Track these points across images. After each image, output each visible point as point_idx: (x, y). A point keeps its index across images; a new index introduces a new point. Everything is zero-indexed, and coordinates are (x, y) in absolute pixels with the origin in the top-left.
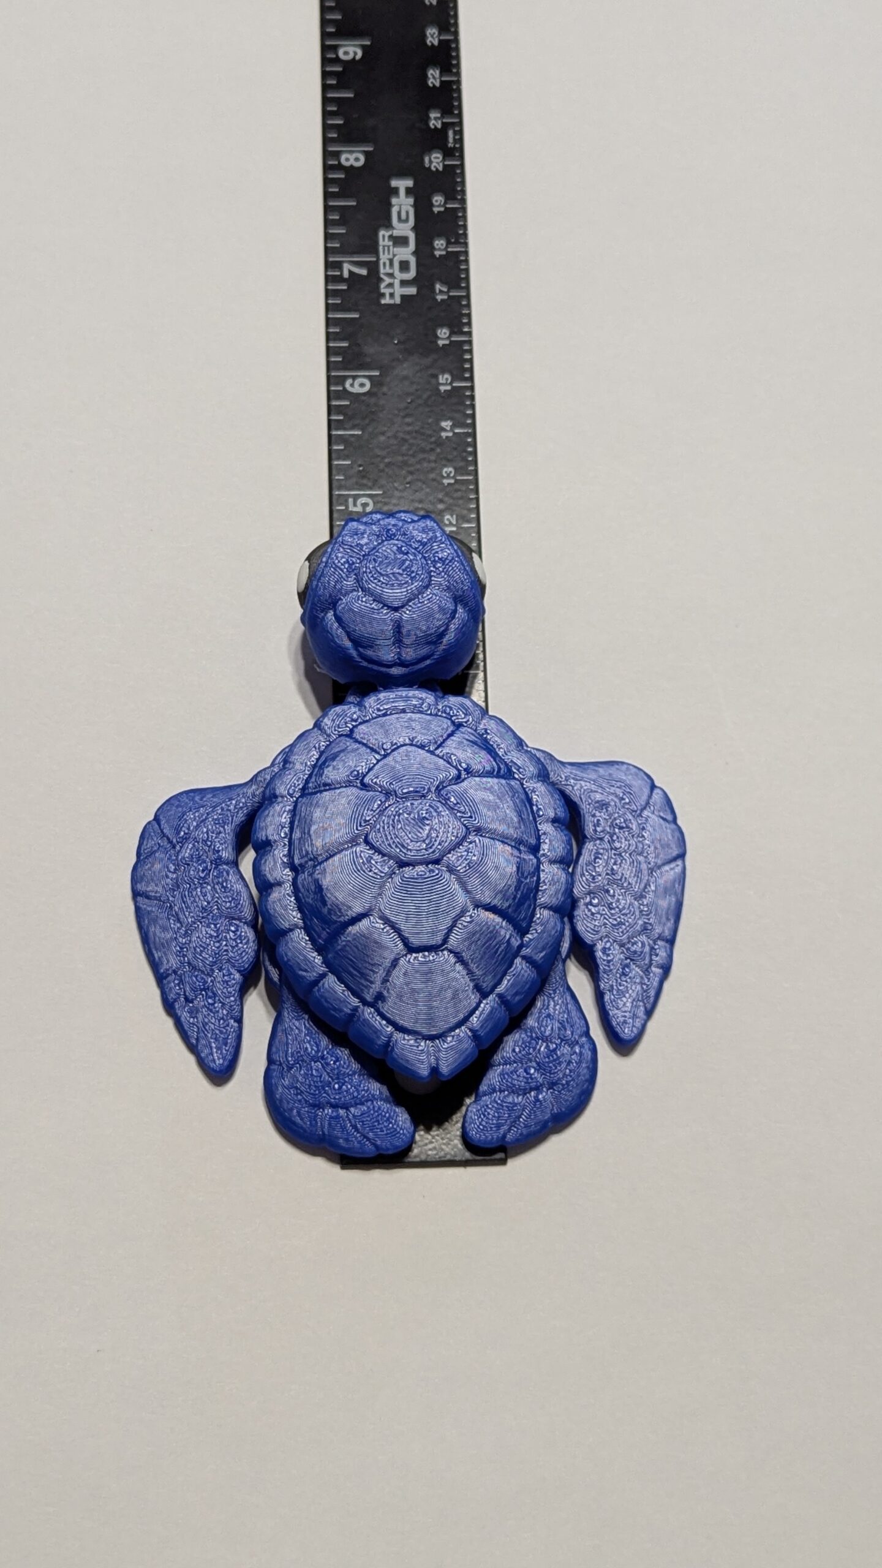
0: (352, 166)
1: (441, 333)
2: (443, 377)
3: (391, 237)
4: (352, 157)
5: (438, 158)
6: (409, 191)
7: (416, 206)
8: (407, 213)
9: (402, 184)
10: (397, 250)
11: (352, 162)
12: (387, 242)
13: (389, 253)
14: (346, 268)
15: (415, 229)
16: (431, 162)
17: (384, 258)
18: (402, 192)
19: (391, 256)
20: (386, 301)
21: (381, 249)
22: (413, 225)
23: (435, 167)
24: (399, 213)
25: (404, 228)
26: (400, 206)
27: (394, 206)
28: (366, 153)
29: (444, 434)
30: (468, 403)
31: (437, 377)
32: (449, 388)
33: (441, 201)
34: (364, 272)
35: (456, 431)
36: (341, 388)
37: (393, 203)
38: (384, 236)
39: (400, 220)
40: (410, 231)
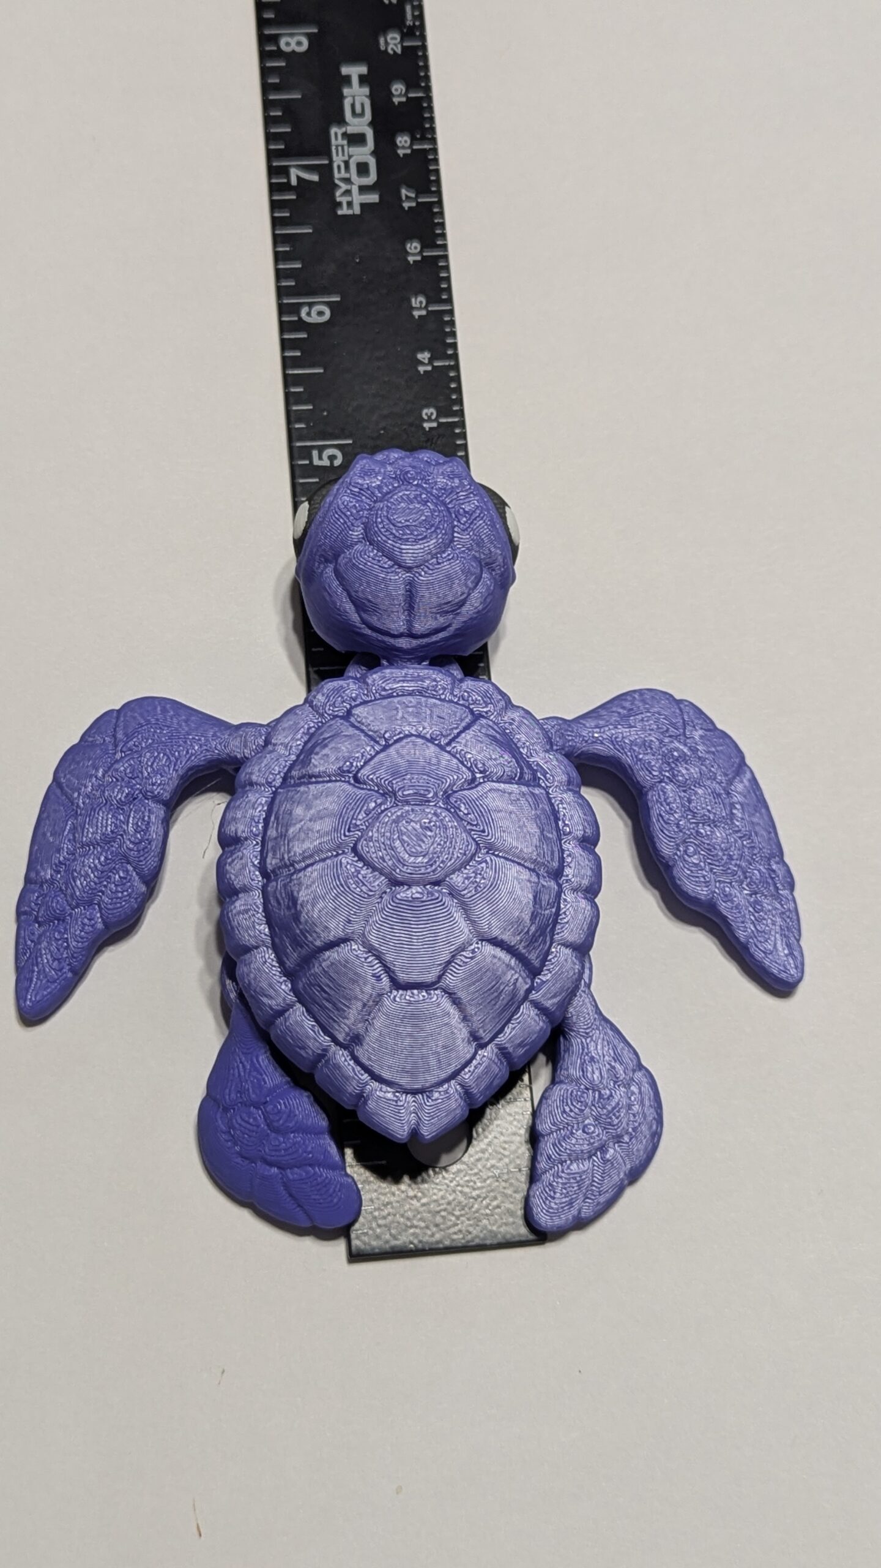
0: (293, 52)
1: (410, 248)
2: (416, 299)
3: (345, 135)
4: (293, 41)
5: (395, 39)
6: (363, 79)
7: (372, 97)
8: (363, 105)
9: (354, 71)
10: (353, 150)
11: (293, 47)
12: (341, 141)
13: (343, 155)
14: (294, 173)
15: (372, 124)
16: (387, 43)
17: (338, 160)
18: (355, 80)
19: (346, 158)
20: (344, 211)
21: (333, 148)
22: (370, 119)
23: (392, 49)
24: (353, 106)
25: (361, 125)
26: (354, 97)
27: (346, 97)
28: (309, 36)
29: (421, 369)
30: (448, 330)
31: (410, 302)
32: (424, 313)
33: (402, 90)
34: (315, 178)
35: (436, 364)
36: (296, 319)
37: (345, 94)
38: (336, 134)
39: (354, 114)
40: (367, 127)
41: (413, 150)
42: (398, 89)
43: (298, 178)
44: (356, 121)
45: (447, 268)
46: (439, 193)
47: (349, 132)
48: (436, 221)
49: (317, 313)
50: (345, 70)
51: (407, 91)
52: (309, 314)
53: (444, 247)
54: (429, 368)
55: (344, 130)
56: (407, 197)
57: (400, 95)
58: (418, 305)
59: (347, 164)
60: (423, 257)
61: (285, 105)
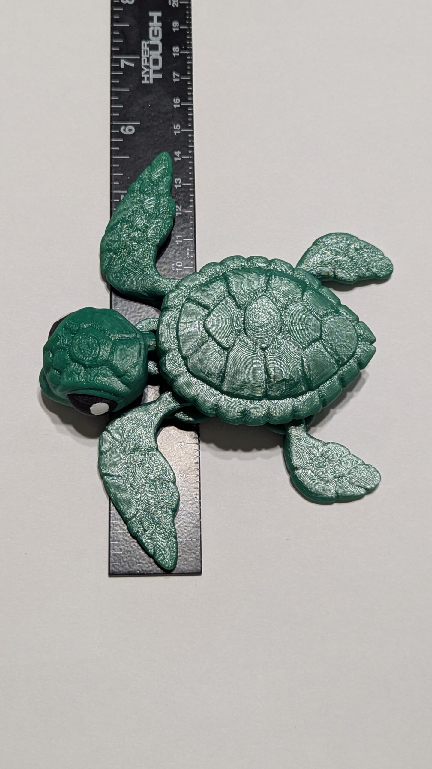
0: (127, 4)
1: (175, 101)
2: (176, 126)
3: (148, 45)
6: (159, 19)
7: (163, 27)
8: (158, 31)
9: (156, 15)
10: (152, 53)
12: (146, 48)
13: (147, 54)
14: (123, 62)
15: (162, 41)
16: (172, 2)
17: (144, 57)
18: (155, 19)
19: (148, 56)
20: (145, 82)
21: (143, 51)
22: (161, 38)
23: (174, 5)
24: (153, 31)
25: (156, 41)
26: (154, 27)
27: (151, 27)
29: (176, 159)
30: (190, 141)
31: (173, 126)
32: (179, 132)
34: (133, 65)
35: (183, 157)
36: (118, 132)
37: (150, 25)
38: (144, 44)
39: (154, 35)
40: (159, 42)
41: (180, 54)
42: (176, 24)
43: (125, 64)
44: (155, 38)
45: (192, 112)
46: (191, 75)
47: (150, 44)
48: (189, 89)
49: (129, 130)
50: (151, 14)
51: (180, 26)
52: (125, 130)
53: (192, 101)
54: (180, 159)
55: (148, 42)
56: (176, 77)
57: (176, 27)
58: (177, 129)
59: (148, 59)
60: (181, 106)
61: (121, 29)
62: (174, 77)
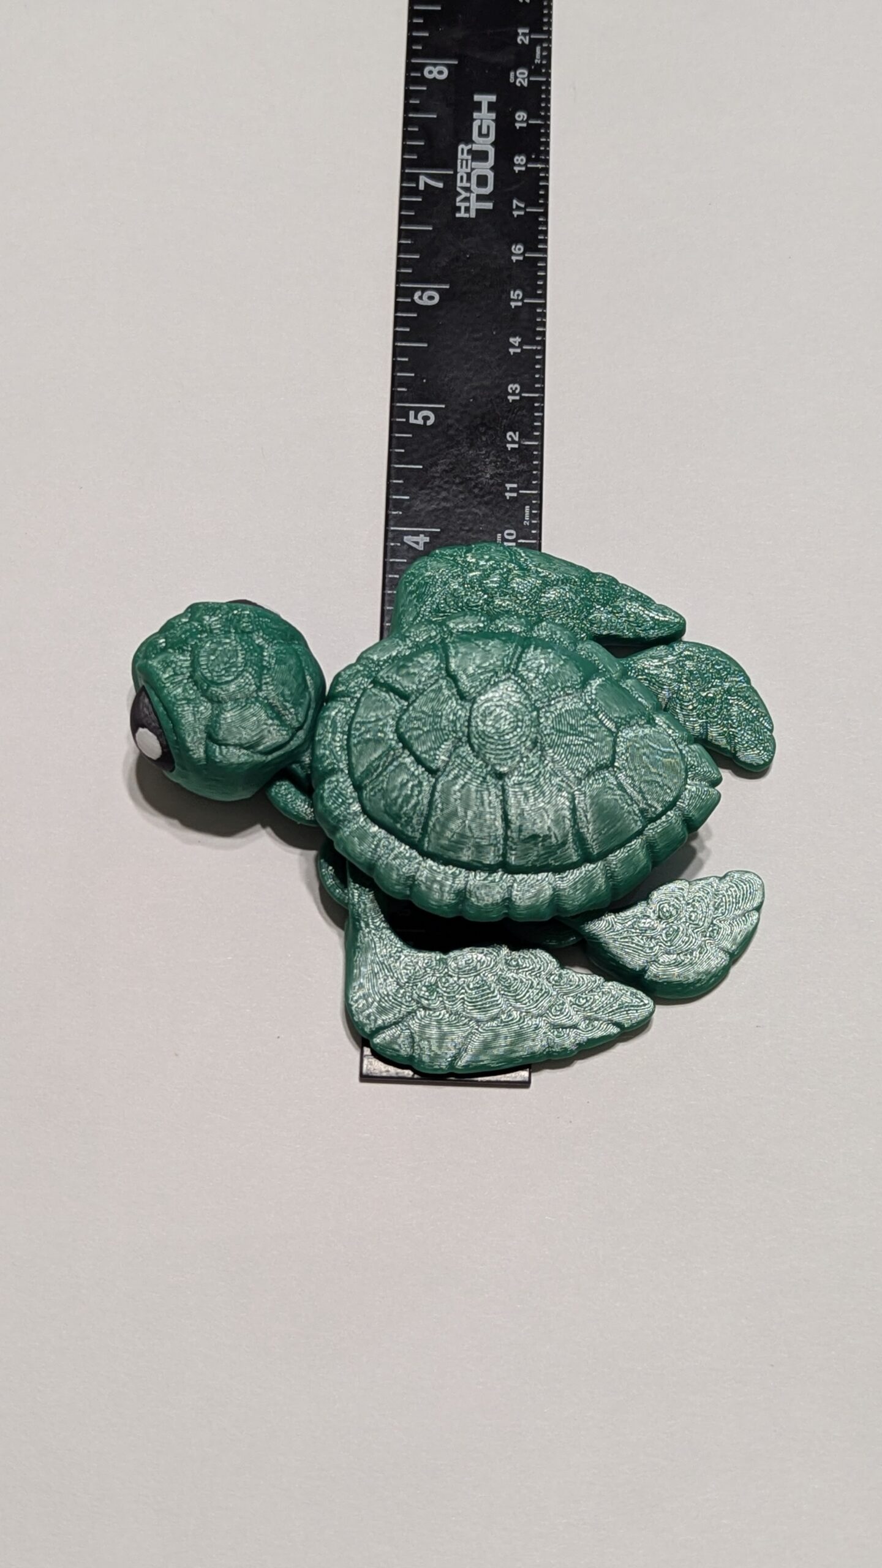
0: (435, 79)
1: (515, 249)
2: (514, 293)
3: (470, 151)
4: (435, 70)
5: (523, 74)
6: (491, 107)
7: (496, 121)
8: (488, 127)
9: (485, 99)
10: (475, 164)
11: (435, 75)
12: (465, 156)
13: (467, 168)
14: (423, 180)
15: (495, 144)
16: (516, 77)
17: (462, 172)
18: (485, 107)
19: (469, 170)
20: (461, 214)
21: (459, 162)
22: (494, 139)
23: (520, 82)
24: (480, 128)
25: (484, 144)
26: (482, 120)
27: (476, 119)
28: (448, 66)
29: (512, 351)
30: (539, 320)
31: (509, 294)
32: (520, 304)
33: (524, 117)
34: (440, 185)
35: (525, 347)
36: (409, 300)
37: (475, 117)
38: (463, 150)
39: (480, 134)
40: (490, 147)
41: (527, 168)
42: (521, 115)
43: (426, 184)
44: (482, 140)
45: (545, 269)
46: (545, 206)
47: (474, 149)
48: (540, 228)
49: (428, 297)
50: (477, 98)
51: (528, 119)
52: (421, 298)
53: (545, 251)
54: (519, 350)
55: (469, 147)
56: (518, 208)
57: (522, 121)
58: (516, 297)
59: (469, 175)
60: (525, 258)
62: (514, 207)
